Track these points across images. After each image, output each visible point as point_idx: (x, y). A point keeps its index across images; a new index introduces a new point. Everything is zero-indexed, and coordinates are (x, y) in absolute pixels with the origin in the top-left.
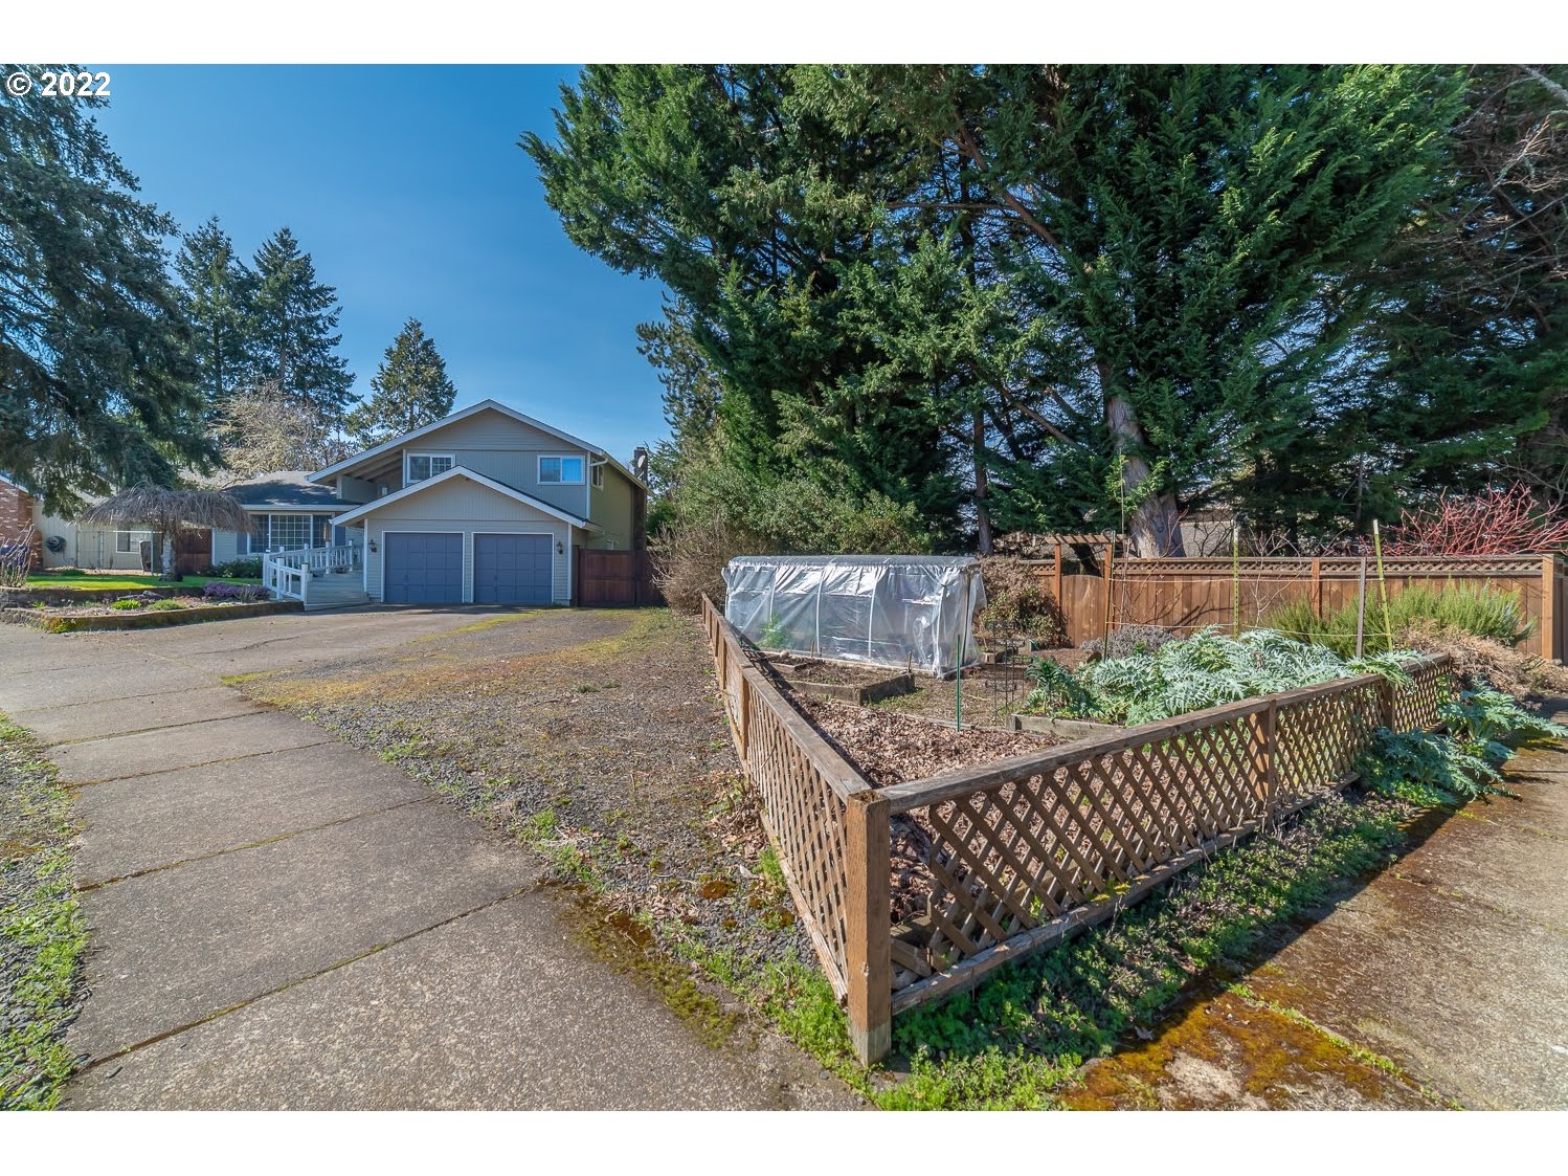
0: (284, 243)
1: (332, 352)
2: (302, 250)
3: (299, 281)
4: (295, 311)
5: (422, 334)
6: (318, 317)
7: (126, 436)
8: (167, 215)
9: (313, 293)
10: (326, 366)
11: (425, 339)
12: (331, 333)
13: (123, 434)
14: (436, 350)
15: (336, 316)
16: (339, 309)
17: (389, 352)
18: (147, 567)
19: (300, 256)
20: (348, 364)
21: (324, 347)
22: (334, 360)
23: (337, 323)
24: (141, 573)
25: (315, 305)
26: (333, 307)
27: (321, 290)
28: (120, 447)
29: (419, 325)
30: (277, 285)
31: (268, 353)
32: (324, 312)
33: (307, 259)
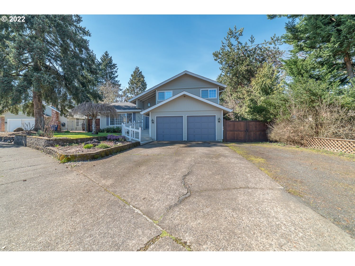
0: (106, 54)
1: (116, 79)
2: (110, 56)
3: (109, 63)
4: (109, 70)
5: (139, 70)
6: (113, 71)
7: (80, 90)
8: (88, 30)
9: (112, 66)
10: (115, 83)
11: (140, 71)
12: (116, 75)
13: (79, 90)
14: (142, 74)
15: (117, 71)
16: (118, 69)
17: (132, 75)
18: (84, 130)
19: (109, 57)
20: (120, 82)
21: (114, 78)
22: (117, 81)
23: (117, 72)
24: (82, 131)
25: (112, 69)
26: (116, 68)
27: (114, 65)
28: (78, 94)
29: (139, 68)
30: (105, 64)
31: (103, 81)
32: (114, 70)
33: (111, 57)
